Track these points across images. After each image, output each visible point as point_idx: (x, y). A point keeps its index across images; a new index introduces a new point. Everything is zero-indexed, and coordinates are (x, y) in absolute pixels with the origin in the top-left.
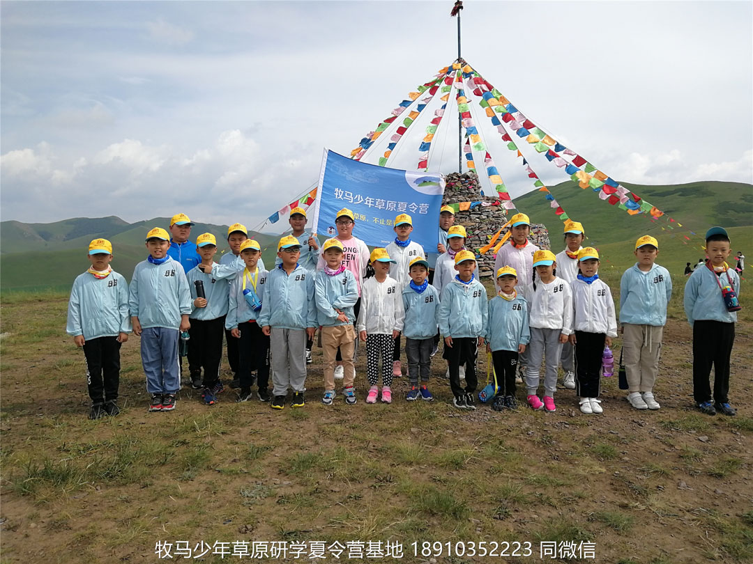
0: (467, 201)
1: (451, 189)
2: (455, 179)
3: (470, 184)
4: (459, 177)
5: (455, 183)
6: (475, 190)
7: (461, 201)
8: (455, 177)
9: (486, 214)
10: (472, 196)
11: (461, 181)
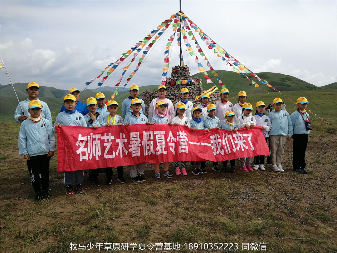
0: (185, 79)
1: (177, 73)
2: (179, 69)
3: (186, 71)
4: (180, 68)
5: (179, 70)
6: (188, 74)
7: (182, 79)
8: (178, 68)
9: (193, 86)
10: (187, 77)
11: (182, 70)
